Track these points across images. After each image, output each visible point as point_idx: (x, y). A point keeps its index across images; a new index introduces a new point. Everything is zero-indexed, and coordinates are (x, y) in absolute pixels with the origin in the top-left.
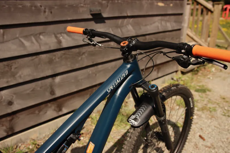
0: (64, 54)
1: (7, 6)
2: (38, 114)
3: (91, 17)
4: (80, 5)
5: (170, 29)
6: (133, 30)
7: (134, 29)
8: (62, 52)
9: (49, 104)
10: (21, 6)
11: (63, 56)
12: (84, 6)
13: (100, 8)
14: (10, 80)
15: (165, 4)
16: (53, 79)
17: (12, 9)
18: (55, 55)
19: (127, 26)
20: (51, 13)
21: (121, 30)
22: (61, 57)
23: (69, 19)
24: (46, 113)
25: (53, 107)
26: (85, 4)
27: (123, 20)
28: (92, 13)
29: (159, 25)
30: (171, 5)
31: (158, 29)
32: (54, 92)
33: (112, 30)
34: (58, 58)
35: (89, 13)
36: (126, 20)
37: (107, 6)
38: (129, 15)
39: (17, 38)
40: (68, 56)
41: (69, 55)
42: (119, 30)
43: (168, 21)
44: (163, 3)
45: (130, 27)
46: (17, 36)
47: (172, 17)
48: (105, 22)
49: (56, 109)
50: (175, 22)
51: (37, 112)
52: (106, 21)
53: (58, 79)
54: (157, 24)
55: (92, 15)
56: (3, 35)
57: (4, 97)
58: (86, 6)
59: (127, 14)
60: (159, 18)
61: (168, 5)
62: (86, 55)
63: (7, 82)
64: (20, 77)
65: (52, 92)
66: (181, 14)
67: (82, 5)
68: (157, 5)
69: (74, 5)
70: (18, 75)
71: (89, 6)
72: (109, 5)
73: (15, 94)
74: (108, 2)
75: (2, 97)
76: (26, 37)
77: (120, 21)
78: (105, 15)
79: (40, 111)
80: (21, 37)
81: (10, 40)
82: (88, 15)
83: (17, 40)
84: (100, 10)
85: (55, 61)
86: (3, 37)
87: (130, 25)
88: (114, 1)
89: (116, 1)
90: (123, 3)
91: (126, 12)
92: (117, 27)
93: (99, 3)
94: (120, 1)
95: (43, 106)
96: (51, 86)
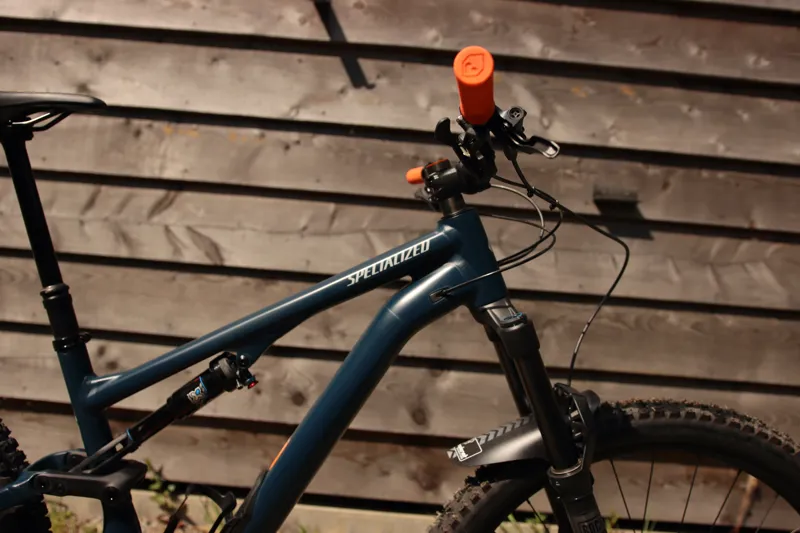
1: (358, 151)
2: (365, 466)
3: (593, 210)
4: (561, 171)
6: (779, 288)
7: (783, 282)
9: (403, 452)
10: (390, 156)
12: (576, 175)
13: (634, 188)
14: (315, 333)
16: (436, 376)
17: (369, 160)
19: (748, 266)
21: (718, 278)
24: (387, 473)
25: (413, 466)
26: (579, 171)
27: (732, 242)
28: (598, 197)
32: (424, 415)
33: (678, 271)
35: (590, 199)
36: (745, 246)
37: (666, 185)
38: (760, 225)
39: (363, 231)
42: (709, 276)
45: (763, 275)
46: (365, 225)
48: (648, 237)
51: (361, 457)
52: (655, 234)
53: (450, 380)
55: (599, 203)
56: (333, 217)
57: (289, 376)
58: (584, 175)
59: (752, 222)
62: (560, 329)
63: (308, 338)
65: (420, 415)
67: (569, 172)
69: (542, 170)
70: (341, 327)
71: (592, 178)
72: (673, 181)
73: (318, 377)
74: (669, 174)
75: (285, 376)
76: (385, 232)
77: (717, 244)
78: (650, 212)
79: (370, 459)
80: (373, 230)
81: (343, 233)
82: (587, 203)
83: (360, 237)
84: (634, 195)
86: (331, 224)
87: (762, 265)
88: (694, 172)
89: (705, 174)
90: (738, 185)
91: (747, 216)
92: (702, 261)
93: (635, 173)
94: (721, 175)
95: (383, 447)
96: (421, 394)
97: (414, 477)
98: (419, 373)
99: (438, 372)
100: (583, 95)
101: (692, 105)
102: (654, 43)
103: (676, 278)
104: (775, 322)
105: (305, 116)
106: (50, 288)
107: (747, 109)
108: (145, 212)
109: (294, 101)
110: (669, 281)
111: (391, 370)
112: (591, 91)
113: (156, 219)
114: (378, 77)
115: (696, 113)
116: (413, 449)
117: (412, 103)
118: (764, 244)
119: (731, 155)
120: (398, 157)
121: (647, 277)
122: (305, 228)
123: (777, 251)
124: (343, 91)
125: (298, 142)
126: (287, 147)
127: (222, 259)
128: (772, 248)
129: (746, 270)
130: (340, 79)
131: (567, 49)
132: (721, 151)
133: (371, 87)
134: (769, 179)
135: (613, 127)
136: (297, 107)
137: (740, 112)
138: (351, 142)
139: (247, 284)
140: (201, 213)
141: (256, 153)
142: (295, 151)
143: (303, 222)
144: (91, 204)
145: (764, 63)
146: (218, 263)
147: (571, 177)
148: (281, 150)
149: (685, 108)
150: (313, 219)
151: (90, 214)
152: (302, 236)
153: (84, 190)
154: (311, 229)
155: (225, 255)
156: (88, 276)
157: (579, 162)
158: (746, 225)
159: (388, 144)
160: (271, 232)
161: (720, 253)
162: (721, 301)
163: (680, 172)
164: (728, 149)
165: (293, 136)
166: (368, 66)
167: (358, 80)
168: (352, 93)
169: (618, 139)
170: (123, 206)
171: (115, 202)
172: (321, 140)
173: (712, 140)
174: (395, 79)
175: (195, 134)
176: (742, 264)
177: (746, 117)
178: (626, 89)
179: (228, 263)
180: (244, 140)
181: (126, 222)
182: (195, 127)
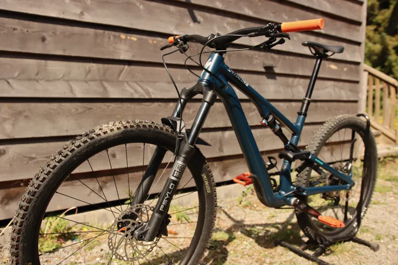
3: (263, 70)
4: (254, 56)
5: (345, 99)
6: (304, 93)
7: (305, 91)
13: (273, 63)
15: (338, 67)
16: (224, 133)
20: (230, 60)
21: (292, 91)
23: (245, 69)
26: (259, 56)
27: (294, 79)
28: (265, 66)
29: (332, 92)
30: (345, 69)
31: (331, 96)
33: (283, 89)
35: (262, 66)
36: (297, 80)
37: (279, 61)
38: (300, 74)
42: (290, 90)
43: (342, 88)
44: (336, 65)
45: (301, 89)
47: (347, 84)
48: (275, 79)
49: (221, 172)
50: (351, 91)
52: (277, 78)
54: (330, 90)
55: (265, 68)
58: (260, 58)
59: (298, 73)
60: (332, 83)
61: (342, 69)
65: (221, 149)
66: (357, 82)
67: (256, 57)
68: (329, 68)
71: (262, 59)
72: (281, 60)
77: (290, 80)
78: (277, 70)
82: (261, 68)
84: (272, 65)
87: (300, 86)
88: (285, 57)
89: (287, 57)
91: (297, 71)
92: (288, 86)
94: (291, 58)
96: (220, 141)
98: (219, 133)
102: (275, 13)
105: (178, 33)
109: (174, 27)
110: (282, 93)
113: (120, 79)
116: (218, 162)
117: (213, 29)
121: (277, 92)
124: (189, 23)
127: (151, 95)
128: (302, 81)
129: (297, 88)
130: (189, 20)
133: (199, 23)
134: (301, 59)
139: (160, 105)
140: (140, 75)
143: (179, 79)
144: (89, 72)
146: (150, 97)
147: (257, 58)
150: (182, 76)
151: (89, 77)
152: (180, 84)
154: (182, 80)
156: (91, 109)
161: (291, 83)
162: (293, 98)
163: (282, 56)
171: (102, 72)
174: (206, 20)
175: (135, 39)
176: (296, 86)
179: (153, 97)
180: (155, 42)
181: (107, 81)
182: (134, 35)
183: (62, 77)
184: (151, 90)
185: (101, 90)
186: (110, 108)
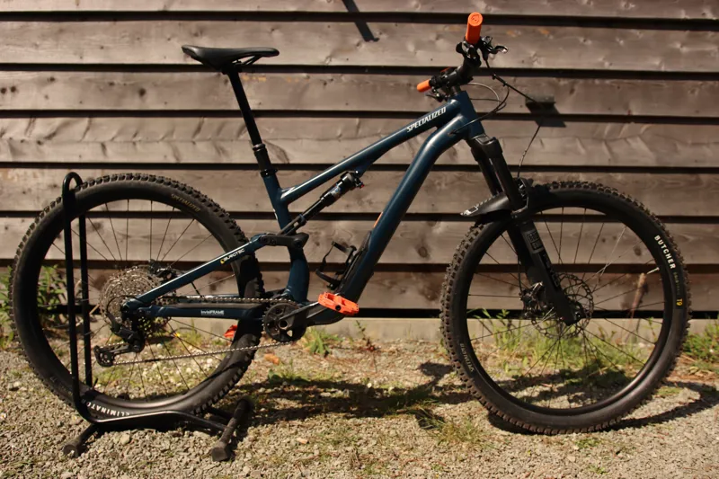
0: (459, 179)
1: (371, 83)
2: (390, 288)
3: (526, 110)
6: (651, 154)
7: (651, 150)
8: (456, 173)
9: (414, 277)
10: (392, 84)
11: (458, 183)
13: (552, 95)
14: (352, 203)
16: (432, 225)
17: (379, 88)
18: (440, 178)
19: (629, 140)
21: (610, 149)
22: (452, 183)
24: (404, 292)
25: (421, 286)
27: (619, 124)
28: (530, 101)
32: (426, 251)
33: (584, 147)
34: (446, 185)
35: (524, 103)
36: (626, 126)
37: (572, 91)
38: (635, 113)
39: (378, 135)
40: (468, 184)
41: (470, 182)
42: (604, 148)
45: (639, 146)
46: (379, 131)
48: (564, 126)
49: (426, 291)
51: (387, 283)
52: (567, 123)
53: (441, 227)
55: (528, 105)
56: (358, 127)
57: (337, 233)
59: (629, 111)
64: (370, 203)
65: (423, 251)
70: (368, 198)
71: (524, 89)
72: (576, 87)
73: (356, 232)
74: (574, 83)
77: (608, 127)
78: (563, 109)
79: (393, 283)
80: (385, 133)
81: (365, 137)
82: (521, 106)
84: (553, 98)
85: (438, 187)
86: (357, 131)
87: (638, 139)
88: (590, 81)
89: (597, 82)
90: (619, 88)
91: (626, 107)
92: (599, 139)
93: (551, 84)
94: (608, 82)
95: (401, 274)
96: (423, 238)
97: (422, 293)
98: (421, 224)
99: (433, 222)
100: (514, 36)
101: (587, 37)
103: (583, 151)
104: (649, 176)
105: (335, 62)
106: (257, 146)
107: (623, 37)
108: (235, 133)
109: (328, 54)
110: (578, 153)
111: (402, 224)
112: (520, 33)
113: (242, 137)
114: (381, 34)
115: (589, 42)
116: (420, 274)
117: (404, 49)
118: (639, 125)
119: (612, 68)
120: (397, 85)
121: (564, 152)
122: (340, 136)
123: (647, 129)
124: (358, 45)
125: (332, 80)
126: (325, 84)
127: (288, 160)
128: (644, 127)
129: (628, 142)
130: (356, 38)
131: (503, 6)
132: (607, 66)
133: (377, 40)
135: (535, 55)
136: (330, 57)
137: (618, 40)
138: (366, 77)
139: (305, 175)
140: (272, 131)
141: (306, 88)
142: (330, 85)
143: (339, 132)
144: (199, 129)
145: (632, 6)
146: (286, 162)
148: (322, 85)
149: (582, 40)
150: (345, 129)
151: (198, 137)
152: (340, 141)
153: (194, 121)
154: (344, 135)
155: (289, 157)
156: (201, 178)
157: (515, 80)
158: (626, 113)
159: (391, 77)
160: (319, 140)
161: (611, 132)
162: (613, 164)
163: (581, 81)
164: (611, 64)
165: (328, 76)
166: (374, 27)
167: (368, 36)
168: (364, 46)
169: (540, 63)
170: (219, 130)
171: (215, 128)
172: (346, 78)
173: (601, 59)
174: (391, 34)
175: (264, 79)
176: (625, 139)
177: (622, 42)
178: (542, 30)
179: (292, 161)
180: (297, 81)
181: (223, 140)
182: (263, 74)
183: (163, 138)
184: (288, 151)
185: (213, 152)
186: (227, 177)
